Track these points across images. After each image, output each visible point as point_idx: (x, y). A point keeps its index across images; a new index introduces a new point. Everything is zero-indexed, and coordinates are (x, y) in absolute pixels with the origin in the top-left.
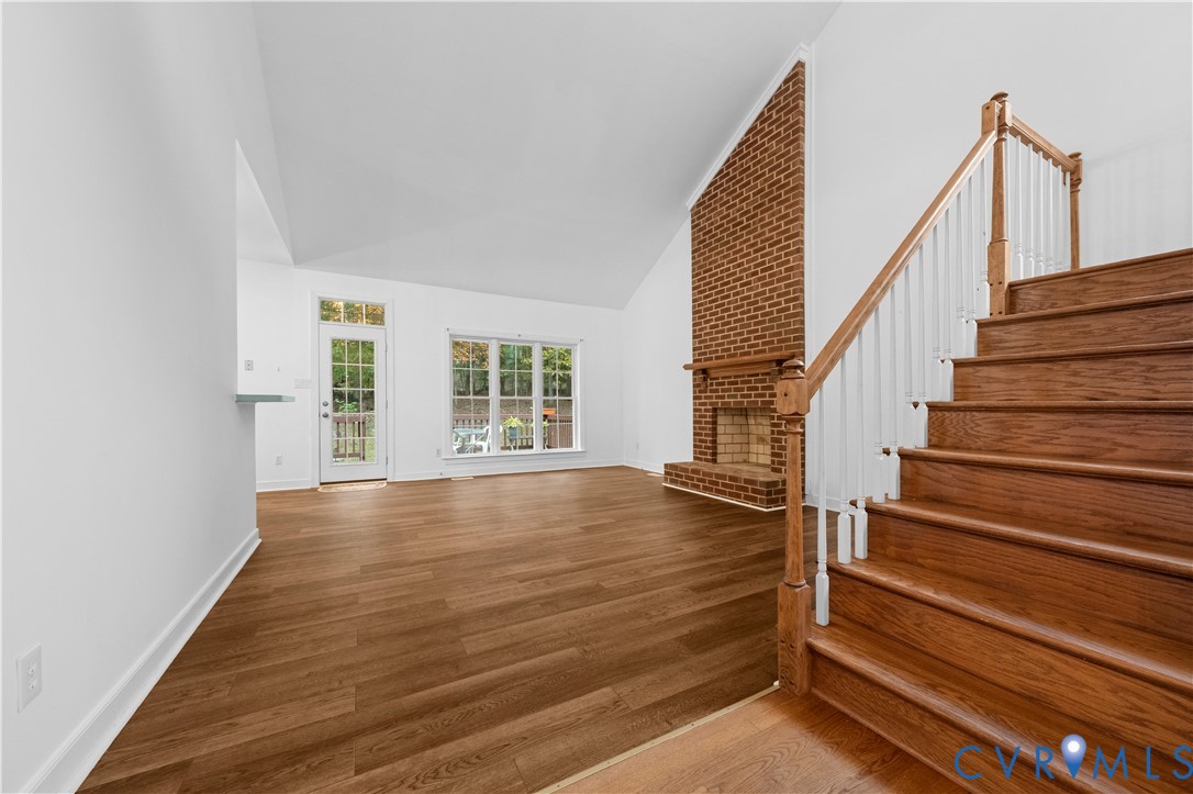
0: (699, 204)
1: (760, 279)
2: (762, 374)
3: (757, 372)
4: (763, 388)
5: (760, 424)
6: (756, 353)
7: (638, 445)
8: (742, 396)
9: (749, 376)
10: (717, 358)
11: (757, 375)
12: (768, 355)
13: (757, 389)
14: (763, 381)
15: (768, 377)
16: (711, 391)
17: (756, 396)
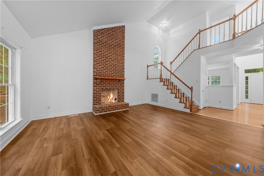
0: (98, 31)
1: (116, 61)
2: (117, 82)
3: (115, 81)
4: (117, 85)
5: (104, 93)
6: (115, 77)
7: (49, 108)
8: (111, 86)
9: (113, 82)
10: (103, 76)
11: (115, 82)
12: (118, 78)
13: (115, 85)
14: (117, 83)
15: (118, 83)
16: (101, 85)
17: (115, 86)
